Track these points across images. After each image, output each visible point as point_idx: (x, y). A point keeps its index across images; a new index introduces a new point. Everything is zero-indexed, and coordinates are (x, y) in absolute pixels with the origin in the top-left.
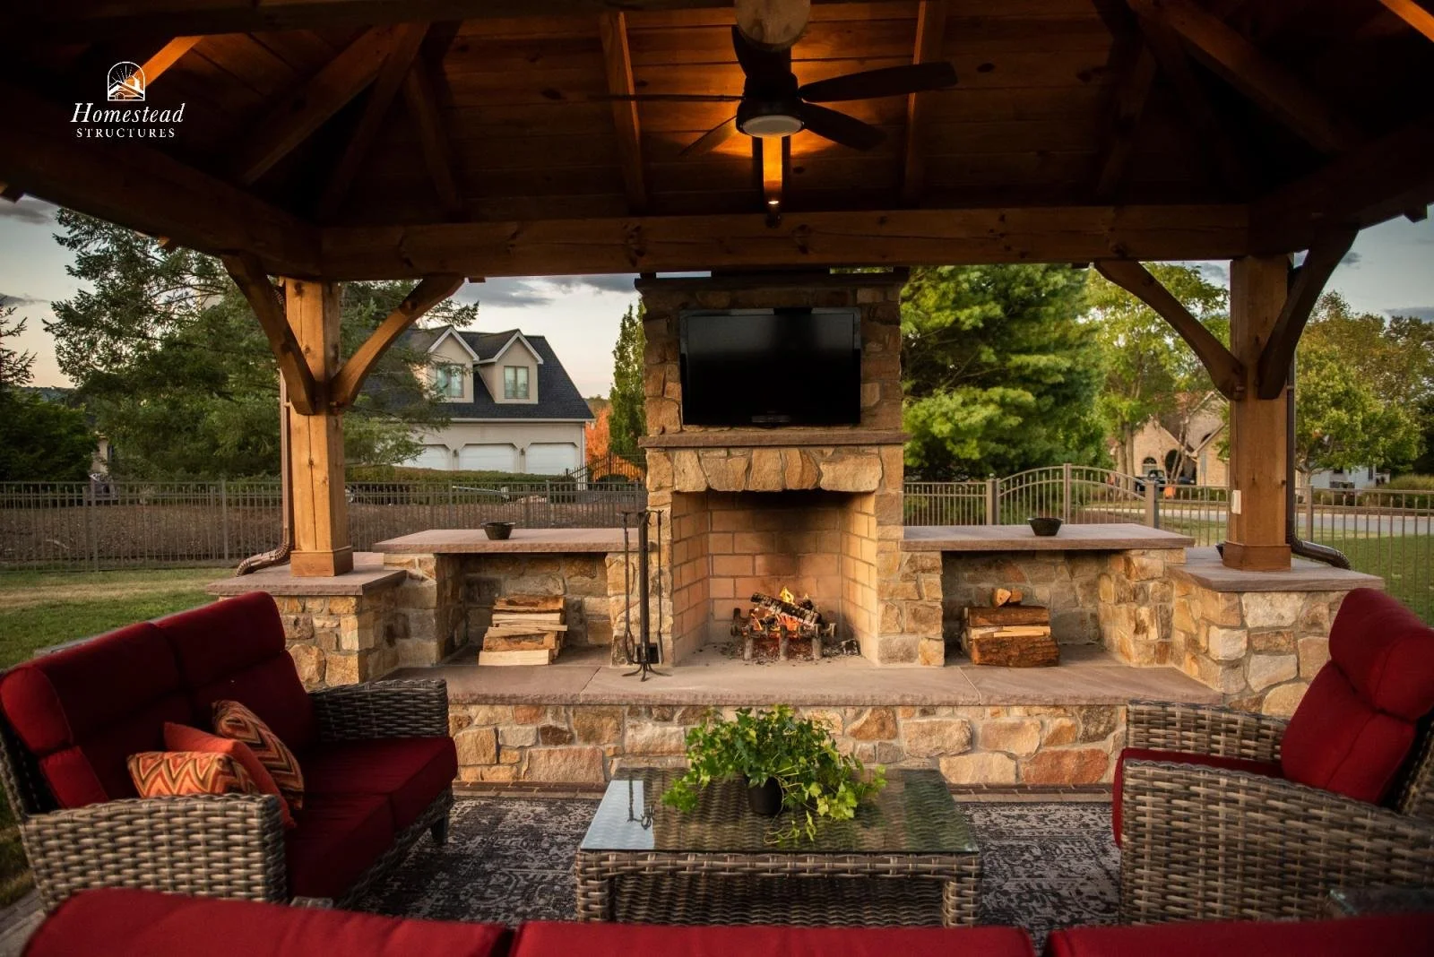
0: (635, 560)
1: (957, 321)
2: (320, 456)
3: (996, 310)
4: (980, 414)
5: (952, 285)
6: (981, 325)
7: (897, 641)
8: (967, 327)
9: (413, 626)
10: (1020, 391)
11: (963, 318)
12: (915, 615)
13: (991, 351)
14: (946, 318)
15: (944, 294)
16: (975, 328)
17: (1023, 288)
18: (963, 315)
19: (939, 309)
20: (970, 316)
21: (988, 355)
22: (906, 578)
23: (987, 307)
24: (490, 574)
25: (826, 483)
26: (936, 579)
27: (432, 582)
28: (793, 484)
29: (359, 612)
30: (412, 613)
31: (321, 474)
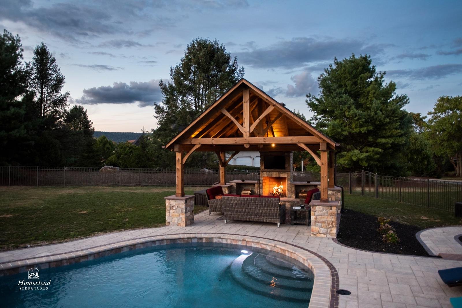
0: (258, 184)
1: (360, 131)
2: (223, 172)
3: (371, 128)
4: (364, 155)
5: (358, 122)
6: (367, 132)
7: (289, 195)
8: (363, 132)
9: (233, 192)
10: (378, 149)
11: (361, 130)
12: (291, 192)
13: (371, 138)
14: (357, 130)
15: (357, 124)
16: (365, 133)
17: (378, 122)
18: (362, 129)
19: (356, 128)
20: (364, 130)
21: (370, 139)
22: (290, 188)
23: (369, 127)
24: (242, 186)
25: (281, 176)
26: (294, 188)
27: (235, 186)
28: (277, 176)
29: (228, 189)
30: (233, 190)
31: (223, 174)
